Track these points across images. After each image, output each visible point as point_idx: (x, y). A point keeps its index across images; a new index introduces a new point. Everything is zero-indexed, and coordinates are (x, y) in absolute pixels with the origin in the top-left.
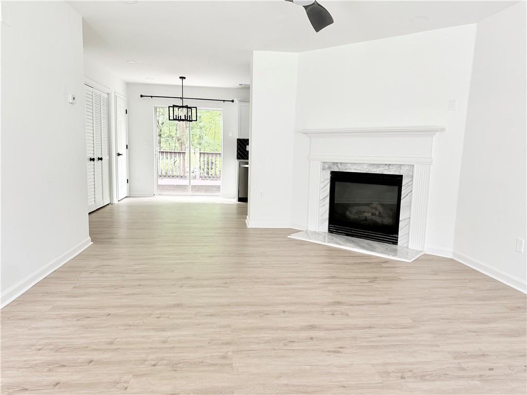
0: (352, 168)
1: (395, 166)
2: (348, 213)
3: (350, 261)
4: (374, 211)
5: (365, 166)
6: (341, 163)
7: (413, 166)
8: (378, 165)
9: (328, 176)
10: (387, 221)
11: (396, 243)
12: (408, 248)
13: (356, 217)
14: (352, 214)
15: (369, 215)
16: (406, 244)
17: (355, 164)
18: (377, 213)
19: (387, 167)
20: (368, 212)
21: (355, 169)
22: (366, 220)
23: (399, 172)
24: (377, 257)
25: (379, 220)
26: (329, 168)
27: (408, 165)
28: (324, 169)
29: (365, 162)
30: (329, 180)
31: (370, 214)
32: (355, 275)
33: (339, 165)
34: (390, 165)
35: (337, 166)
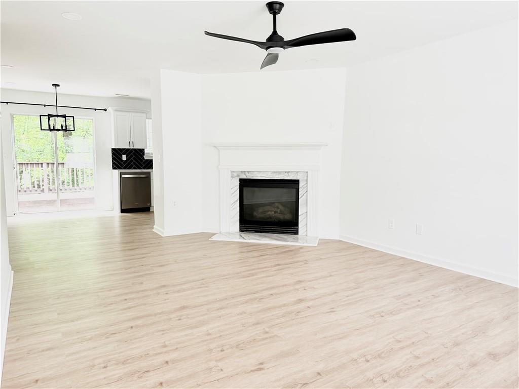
0: (258, 175)
1: (293, 173)
2: (255, 213)
3: (276, 251)
4: (276, 210)
5: (269, 174)
6: (248, 172)
7: (307, 172)
8: (280, 173)
9: (238, 183)
10: (288, 217)
11: (296, 233)
12: (307, 236)
13: (262, 216)
14: (258, 214)
15: (271, 213)
16: (305, 233)
17: (261, 172)
18: (279, 211)
19: (286, 174)
20: (271, 211)
21: (261, 176)
22: (270, 218)
23: (297, 177)
24: (292, 246)
25: (281, 217)
26: (238, 176)
27: (303, 172)
28: (232, 177)
29: (269, 170)
30: (238, 187)
31: (273, 213)
32: (290, 261)
33: (246, 173)
34: (289, 172)
35: (245, 174)
